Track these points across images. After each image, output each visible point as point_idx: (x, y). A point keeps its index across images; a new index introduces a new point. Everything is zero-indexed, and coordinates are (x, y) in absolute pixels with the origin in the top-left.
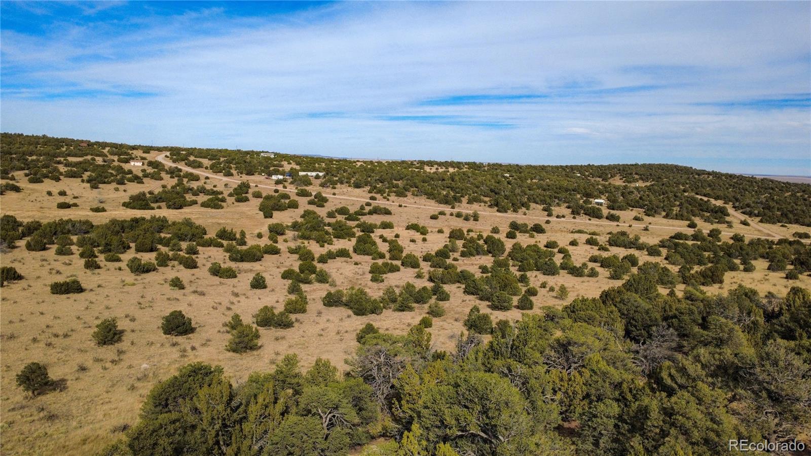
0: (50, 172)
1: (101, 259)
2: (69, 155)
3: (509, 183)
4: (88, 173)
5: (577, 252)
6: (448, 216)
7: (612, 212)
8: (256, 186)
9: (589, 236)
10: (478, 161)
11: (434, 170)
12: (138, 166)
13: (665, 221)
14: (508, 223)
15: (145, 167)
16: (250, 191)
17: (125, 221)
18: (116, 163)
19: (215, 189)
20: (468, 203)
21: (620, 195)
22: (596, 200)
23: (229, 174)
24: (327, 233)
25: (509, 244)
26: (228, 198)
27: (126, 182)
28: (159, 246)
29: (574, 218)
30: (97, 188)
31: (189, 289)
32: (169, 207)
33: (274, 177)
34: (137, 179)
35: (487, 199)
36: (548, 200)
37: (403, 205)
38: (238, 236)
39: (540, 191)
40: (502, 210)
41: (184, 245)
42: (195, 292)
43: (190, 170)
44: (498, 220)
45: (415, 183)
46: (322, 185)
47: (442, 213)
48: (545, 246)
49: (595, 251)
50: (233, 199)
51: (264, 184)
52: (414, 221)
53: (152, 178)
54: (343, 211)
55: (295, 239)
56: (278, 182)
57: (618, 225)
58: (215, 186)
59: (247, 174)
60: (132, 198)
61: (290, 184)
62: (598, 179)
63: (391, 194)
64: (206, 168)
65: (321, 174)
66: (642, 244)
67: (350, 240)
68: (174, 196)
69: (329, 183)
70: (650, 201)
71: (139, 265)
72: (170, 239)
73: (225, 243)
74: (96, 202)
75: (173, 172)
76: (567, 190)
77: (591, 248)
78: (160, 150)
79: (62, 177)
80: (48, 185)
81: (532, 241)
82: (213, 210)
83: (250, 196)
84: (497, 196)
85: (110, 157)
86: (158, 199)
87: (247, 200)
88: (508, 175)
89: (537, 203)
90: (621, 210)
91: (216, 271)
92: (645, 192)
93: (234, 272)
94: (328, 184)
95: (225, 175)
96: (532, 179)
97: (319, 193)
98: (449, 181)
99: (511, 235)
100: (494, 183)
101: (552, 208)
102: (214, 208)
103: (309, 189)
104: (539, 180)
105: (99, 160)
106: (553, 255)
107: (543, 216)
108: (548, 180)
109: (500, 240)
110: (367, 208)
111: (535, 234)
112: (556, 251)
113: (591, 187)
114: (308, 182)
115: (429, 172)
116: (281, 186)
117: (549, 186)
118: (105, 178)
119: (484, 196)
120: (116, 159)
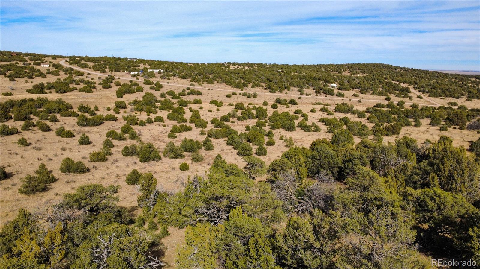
3: (280, 75)
4: (10, 72)
5: (313, 116)
6: (238, 95)
7: (340, 91)
8: (119, 78)
9: (322, 106)
10: (263, 63)
11: (236, 67)
12: (46, 67)
13: (372, 96)
14: (275, 99)
15: (50, 68)
16: (114, 81)
18: (32, 65)
19: (91, 81)
20: (252, 87)
21: (346, 81)
22: (332, 85)
23: (103, 72)
24: (156, 107)
25: (270, 112)
26: (98, 86)
27: (34, 77)
28: (33, 117)
29: (317, 95)
30: (14, 81)
31: (32, 146)
32: (57, 92)
33: (132, 73)
34: (43, 75)
35: (264, 85)
36: (302, 85)
37: (211, 89)
39: (298, 80)
40: (273, 91)
43: (79, 69)
44: (269, 97)
45: (220, 76)
46: (162, 77)
47: (234, 94)
48: (295, 113)
49: (325, 115)
50: (101, 87)
51: (124, 77)
52: (216, 99)
53: (53, 74)
54: (171, 93)
55: (132, 111)
56: (134, 76)
57: (343, 100)
58: (92, 79)
59: (115, 71)
60: (35, 86)
61: (141, 77)
62: (336, 72)
63: (204, 82)
64: (90, 68)
65: (162, 71)
66: (355, 111)
67: (169, 111)
69: (166, 76)
70: (365, 85)
75: (66, 71)
76: (315, 79)
77: (323, 113)
78: (63, 57)
81: (287, 110)
82: (87, 94)
83: (113, 84)
84: (270, 83)
85: (29, 62)
86: (51, 87)
87: (110, 87)
88: (280, 70)
89: (295, 87)
90: (346, 90)
91: (60, 133)
92: (362, 79)
93: (72, 133)
94: (165, 77)
95: (101, 72)
96: (294, 73)
97: (158, 82)
98: (241, 74)
99: (274, 106)
100: (270, 75)
101: (304, 90)
102: (87, 92)
103: (152, 80)
104: (299, 73)
105: (21, 64)
106: (297, 118)
107: (298, 95)
108: (304, 73)
109: (266, 110)
110: (187, 91)
111: (290, 105)
112: (300, 115)
113: (330, 77)
114: (153, 75)
115: (232, 69)
116: (135, 78)
117: (304, 76)
118: (21, 74)
119: (262, 83)
120: (32, 63)
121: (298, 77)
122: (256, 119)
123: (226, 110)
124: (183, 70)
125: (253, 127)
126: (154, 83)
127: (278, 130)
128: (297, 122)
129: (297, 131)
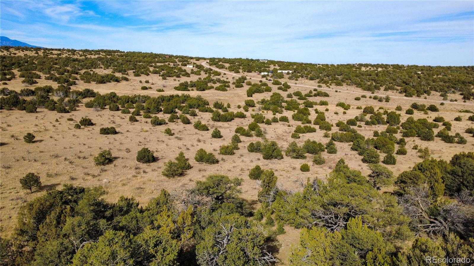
0: (145, 71)
2: (158, 62)
4: (163, 72)
5: (458, 125)
6: (368, 98)
8: (250, 79)
9: (471, 115)
10: (400, 64)
11: (368, 69)
12: (190, 68)
14: (411, 104)
15: (194, 68)
16: (246, 81)
18: (180, 66)
20: (384, 90)
23: (237, 72)
24: (282, 107)
25: (404, 118)
26: (231, 85)
27: (181, 76)
28: (177, 111)
29: (465, 102)
30: (165, 79)
32: (197, 90)
33: (262, 74)
34: (187, 75)
35: (399, 88)
36: (446, 89)
37: (338, 91)
38: (225, 106)
39: (441, 83)
40: (409, 95)
42: (176, 138)
43: (217, 69)
44: (404, 102)
45: (350, 77)
46: (290, 78)
47: (364, 96)
48: (434, 121)
50: (234, 86)
51: (255, 78)
52: (343, 101)
53: (195, 74)
54: (298, 94)
55: (259, 109)
56: (264, 76)
58: (227, 79)
59: (248, 72)
60: (181, 84)
61: (271, 77)
63: (332, 84)
64: (226, 69)
65: (290, 72)
67: (294, 112)
69: (294, 77)
72: (183, 107)
74: (162, 86)
75: (207, 71)
76: (464, 83)
77: (472, 123)
78: (204, 59)
79: (150, 74)
80: (142, 77)
81: (424, 116)
82: (222, 92)
83: (244, 84)
84: (406, 86)
85: (178, 63)
86: (193, 85)
87: (242, 86)
88: (420, 73)
89: (437, 91)
91: (197, 126)
93: (207, 127)
95: (235, 73)
96: (438, 75)
97: (286, 83)
98: (374, 76)
99: (409, 112)
100: (407, 78)
101: (448, 95)
103: (280, 80)
104: (443, 76)
105: (172, 65)
106: (436, 126)
107: (441, 100)
108: (450, 76)
109: (400, 115)
110: (314, 92)
111: (429, 112)
112: (440, 124)
114: (281, 76)
115: (363, 71)
116: (265, 78)
117: (450, 80)
118: (171, 74)
119: (397, 86)
120: (180, 64)
121: (442, 80)
122: (386, 124)
123: (353, 114)
124: (312, 71)
125: (382, 133)
126: (282, 83)
127: (411, 139)
128: (436, 131)
129: (435, 141)
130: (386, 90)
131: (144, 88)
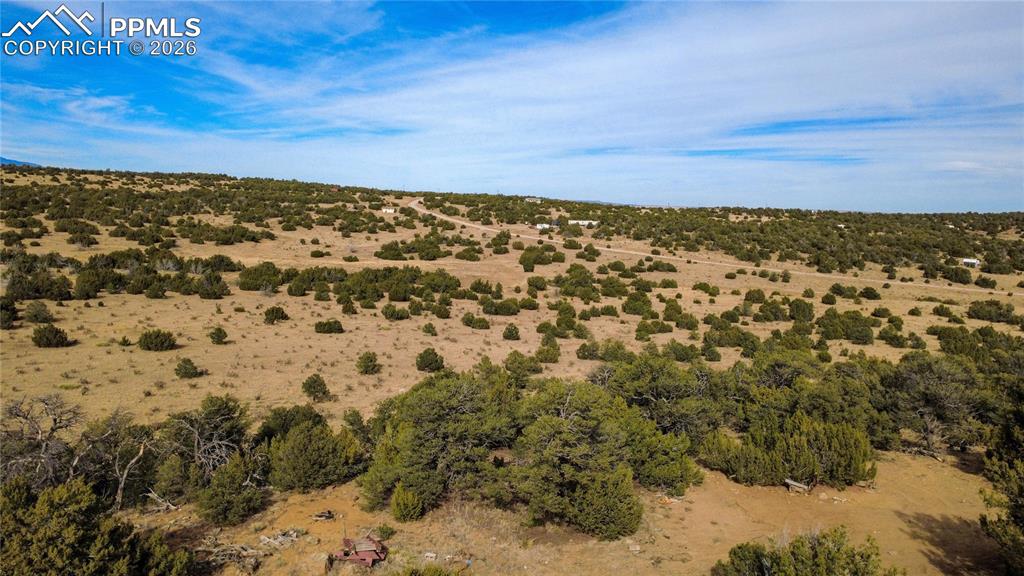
0: (303, 220)
1: (357, 305)
2: (320, 201)
3: (841, 236)
4: (339, 221)
5: (915, 323)
6: (750, 275)
7: (985, 275)
8: (518, 236)
9: (938, 304)
11: (741, 218)
12: (390, 214)
14: (830, 286)
15: (398, 214)
16: (511, 241)
17: (378, 270)
18: (367, 210)
19: (471, 239)
20: (778, 260)
21: (1005, 253)
22: (966, 260)
23: (488, 223)
24: (594, 289)
25: (820, 310)
26: (485, 249)
27: (378, 230)
28: (412, 296)
29: (927, 282)
30: (348, 236)
31: (441, 336)
32: (422, 258)
33: (539, 227)
34: (389, 228)
35: (806, 256)
36: (893, 258)
37: (693, 261)
38: (494, 289)
39: (884, 247)
40: (825, 269)
41: (437, 296)
42: (447, 339)
43: (445, 218)
44: (817, 282)
45: (711, 235)
46: (595, 236)
47: (741, 272)
48: (873, 315)
49: (943, 323)
50: (491, 250)
51: (526, 234)
52: (704, 280)
53: (404, 226)
54: (616, 266)
55: (556, 295)
56: (543, 232)
57: (991, 293)
58: (471, 236)
59: (508, 223)
60: (384, 247)
61: (557, 234)
62: (981, 232)
63: (679, 248)
64: (463, 216)
65: (594, 223)
66: (1017, 317)
67: (620, 299)
68: (428, 246)
69: (604, 233)
71: (394, 311)
72: (423, 290)
73: (479, 295)
74: (349, 251)
75: (427, 220)
76: (925, 246)
77: (939, 319)
78: (413, 195)
79: (314, 225)
80: (301, 233)
81: (857, 308)
82: (469, 262)
83: (509, 247)
84: (819, 252)
85: (361, 203)
86: (410, 249)
87: (506, 251)
88: (843, 226)
89: (876, 262)
90: (1002, 273)
91: (469, 321)
93: (487, 323)
94: (603, 235)
95: (483, 224)
96: (876, 231)
97: (591, 245)
98: (756, 233)
99: (828, 300)
100: (819, 236)
101: (897, 269)
102: (470, 260)
103: (579, 240)
104: (887, 232)
105: (350, 207)
106: (877, 324)
107: (883, 279)
108: (901, 233)
109: (811, 305)
110: (647, 264)
111: (864, 300)
112: (884, 320)
113: (963, 242)
114: (577, 232)
115: (734, 223)
116: (547, 236)
117: (898, 240)
118: (357, 226)
119: (802, 252)
120: (367, 206)
121: (884, 241)
122: (789, 320)
123: (726, 303)
124: (636, 222)
125: (786, 333)
126: (584, 246)
127: (838, 342)
128: (876, 331)
129: (875, 345)
130: (781, 259)
131: (317, 255)
